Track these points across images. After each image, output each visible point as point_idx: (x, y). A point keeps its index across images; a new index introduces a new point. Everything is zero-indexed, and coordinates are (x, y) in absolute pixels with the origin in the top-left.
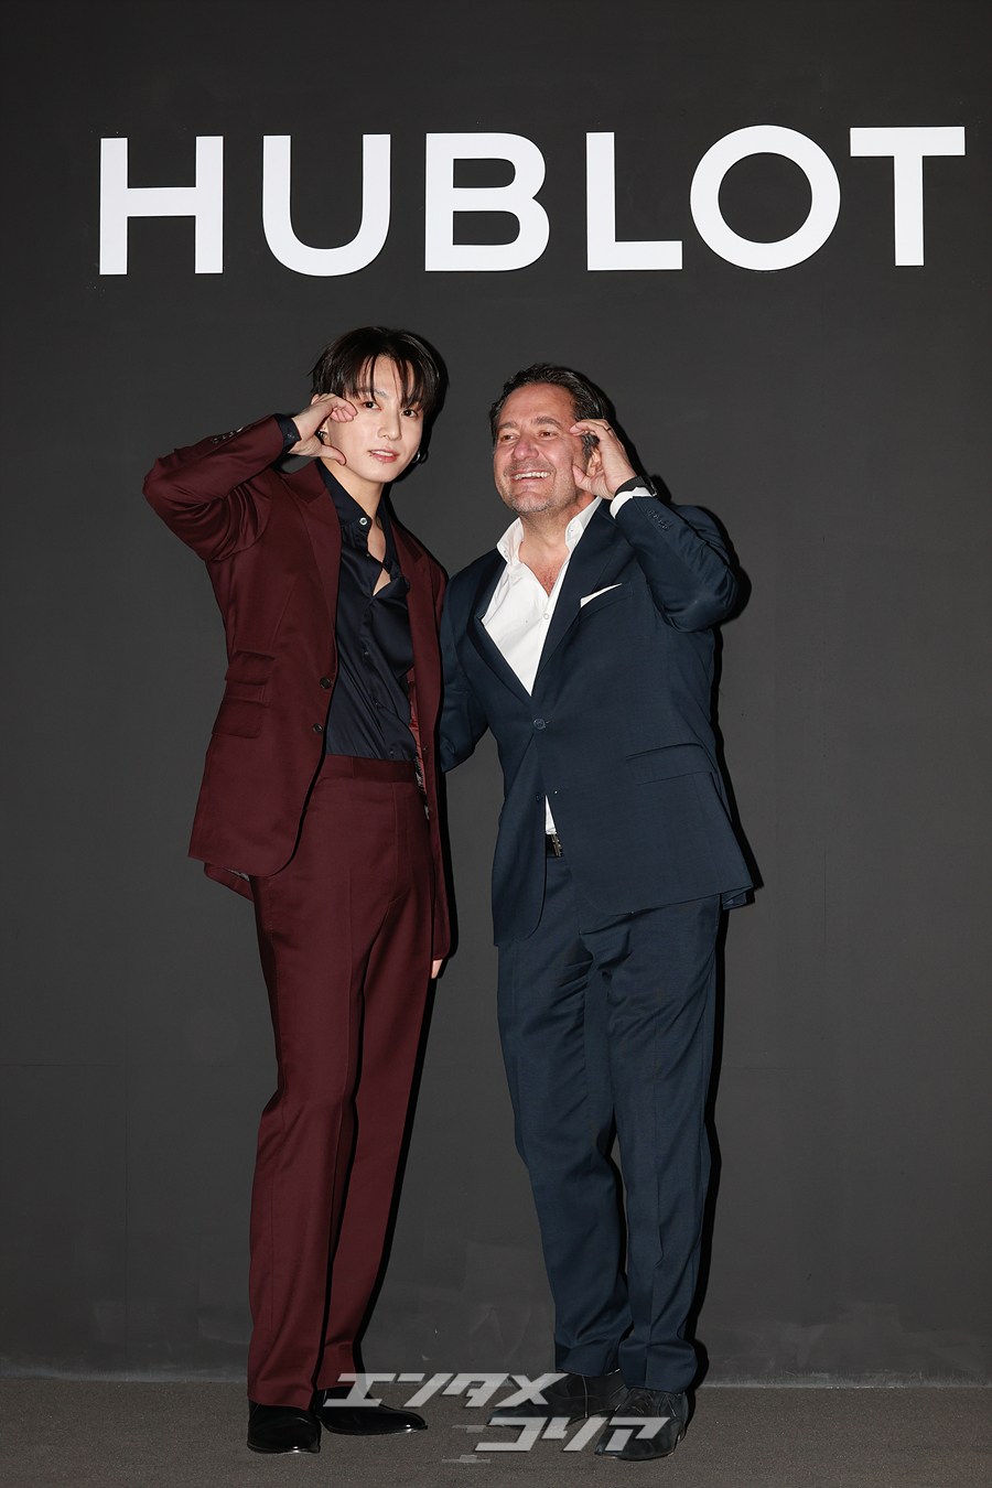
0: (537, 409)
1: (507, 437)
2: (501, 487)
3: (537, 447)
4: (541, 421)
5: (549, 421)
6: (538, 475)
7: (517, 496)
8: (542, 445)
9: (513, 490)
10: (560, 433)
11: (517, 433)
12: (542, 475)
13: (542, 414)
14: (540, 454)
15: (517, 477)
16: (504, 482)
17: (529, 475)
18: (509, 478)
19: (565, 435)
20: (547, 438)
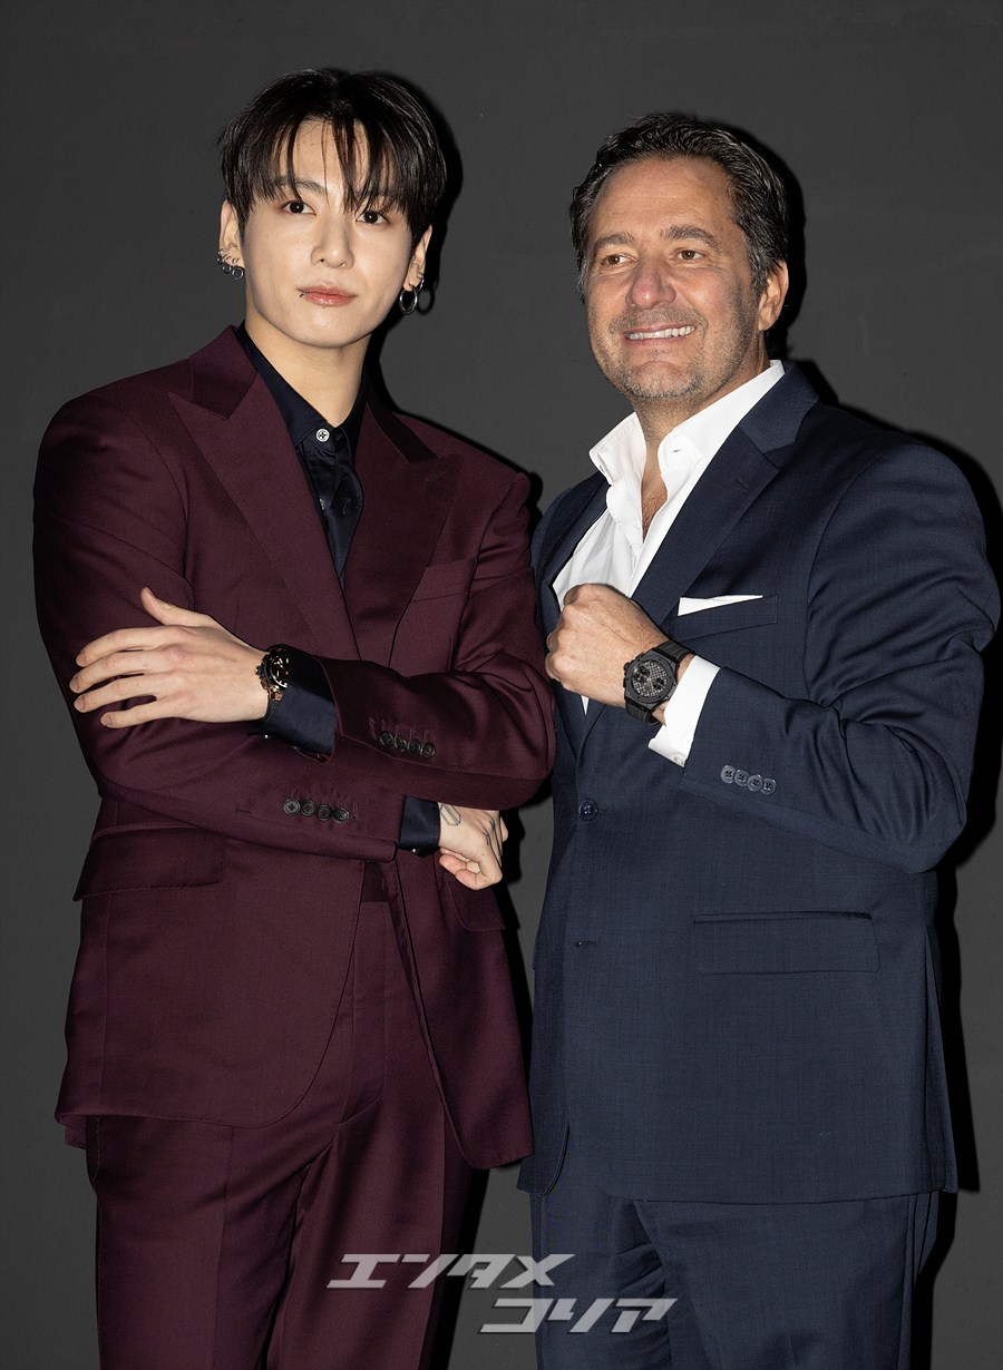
0: (672, 210)
1: (613, 259)
2: (604, 353)
3: (673, 282)
4: (678, 233)
5: (692, 232)
6: (675, 332)
7: (638, 370)
8: (684, 280)
9: (627, 357)
10: (713, 253)
11: (634, 253)
12: (682, 331)
13: (682, 220)
14: (679, 295)
15: (636, 336)
16: (608, 344)
17: (658, 334)
18: (618, 337)
19: (725, 261)
20: (689, 265)
